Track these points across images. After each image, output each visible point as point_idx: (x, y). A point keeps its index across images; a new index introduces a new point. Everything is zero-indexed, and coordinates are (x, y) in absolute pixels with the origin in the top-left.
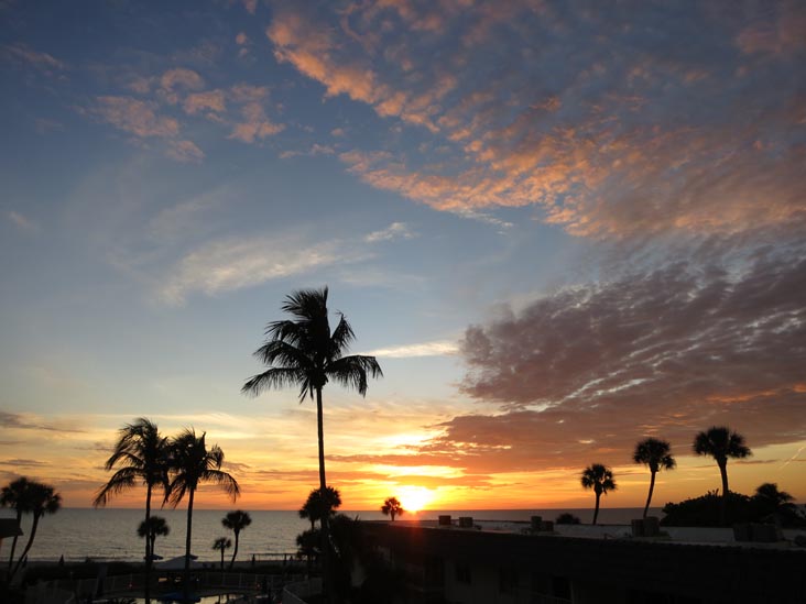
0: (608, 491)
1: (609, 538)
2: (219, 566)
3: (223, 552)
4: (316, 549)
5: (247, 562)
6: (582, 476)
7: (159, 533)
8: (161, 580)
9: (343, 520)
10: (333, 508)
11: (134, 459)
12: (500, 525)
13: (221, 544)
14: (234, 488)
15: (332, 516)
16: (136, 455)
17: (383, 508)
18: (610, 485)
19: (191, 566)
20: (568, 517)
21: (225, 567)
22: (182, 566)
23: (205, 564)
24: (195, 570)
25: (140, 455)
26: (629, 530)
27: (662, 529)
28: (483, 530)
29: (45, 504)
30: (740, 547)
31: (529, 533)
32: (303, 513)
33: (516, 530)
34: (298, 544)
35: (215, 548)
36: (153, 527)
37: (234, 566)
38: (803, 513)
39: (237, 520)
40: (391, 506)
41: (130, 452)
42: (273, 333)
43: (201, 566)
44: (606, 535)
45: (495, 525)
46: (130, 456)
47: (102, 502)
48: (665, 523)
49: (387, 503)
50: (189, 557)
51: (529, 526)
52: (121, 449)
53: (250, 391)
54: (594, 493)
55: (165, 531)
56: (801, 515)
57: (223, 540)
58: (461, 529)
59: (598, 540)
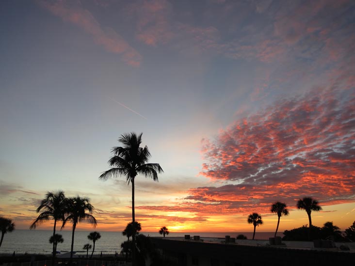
0: (259, 225)
1: (259, 246)
2: (85, 257)
3: (88, 250)
4: (129, 250)
5: (99, 255)
6: (248, 218)
7: (59, 241)
8: (59, 263)
9: (142, 236)
10: (137, 231)
11: (49, 208)
12: (212, 239)
13: (87, 247)
14: (94, 221)
15: (137, 235)
16: (50, 206)
17: (160, 231)
18: (260, 222)
19: (73, 257)
20: (241, 236)
21: (88, 257)
22: (69, 257)
23: (79, 256)
24: (74, 258)
25: (52, 206)
26: (268, 242)
27: (283, 242)
28: (204, 242)
29: (7, 228)
30: (316, 250)
31: (224, 243)
32: (124, 233)
33: (219, 242)
34: (122, 247)
35: (84, 248)
36: (56, 239)
37: (93, 257)
38: (344, 235)
39: (94, 236)
40: (164, 230)
41: (47, 205)
42: (114, 152)
43: (78, 257)
44: (258, 244)
45: (210, 239)
46: (47, 206)
47: (34, 227)
48: (284, 239)
49: (161, 229)
50: (72, 252)
51: (224, 240)
52: (43, 203)
53: (102, 178)
54: (253, 226)
55: (62, 241)
56: (343, 236)
57: (88, 245)
58: (195, 241)
59: (255, 247)
